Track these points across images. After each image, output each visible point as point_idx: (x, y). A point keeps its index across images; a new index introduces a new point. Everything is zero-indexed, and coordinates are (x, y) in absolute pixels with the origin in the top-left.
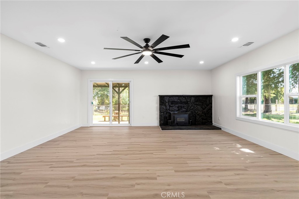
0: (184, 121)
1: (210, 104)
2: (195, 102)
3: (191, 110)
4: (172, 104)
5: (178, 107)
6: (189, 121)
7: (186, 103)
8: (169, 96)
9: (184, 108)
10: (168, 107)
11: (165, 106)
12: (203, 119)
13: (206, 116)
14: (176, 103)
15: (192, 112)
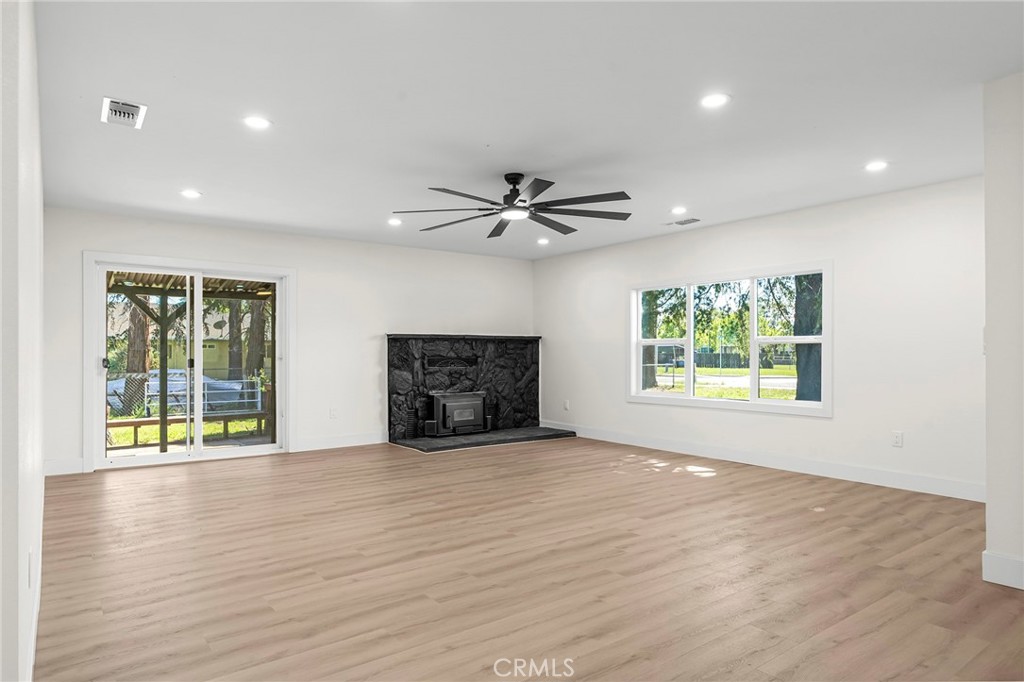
0: (472, 418)
1: (533, 363)
2: (496, 357)
3: (486, 383)
4: (431, 363)
5: (450, 374)
6: (485, 419)
7: (472, 361)
8: (423, 339)
9: (468, 378)
10: (420, 376)
11: (412, 371)
12: (516, 411)
13: (524, 401)
14: (446, 361)
15: (488, 389)
